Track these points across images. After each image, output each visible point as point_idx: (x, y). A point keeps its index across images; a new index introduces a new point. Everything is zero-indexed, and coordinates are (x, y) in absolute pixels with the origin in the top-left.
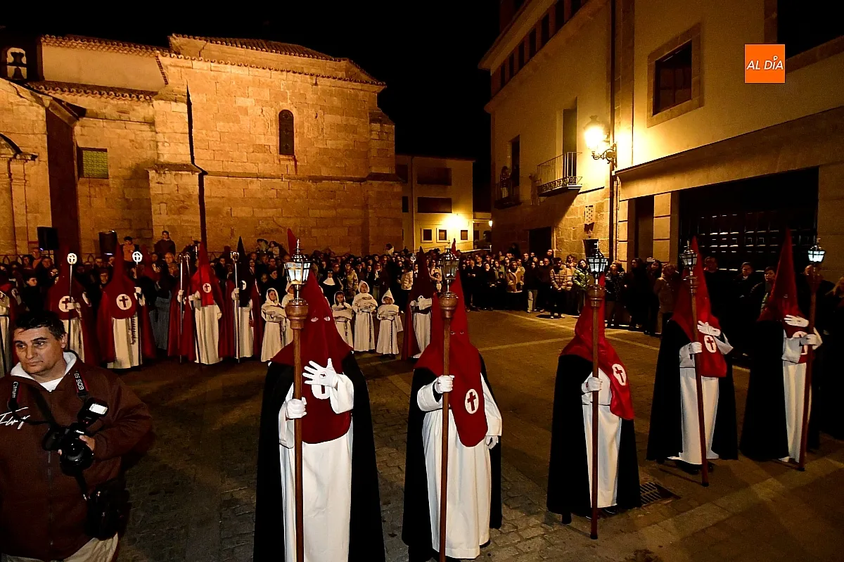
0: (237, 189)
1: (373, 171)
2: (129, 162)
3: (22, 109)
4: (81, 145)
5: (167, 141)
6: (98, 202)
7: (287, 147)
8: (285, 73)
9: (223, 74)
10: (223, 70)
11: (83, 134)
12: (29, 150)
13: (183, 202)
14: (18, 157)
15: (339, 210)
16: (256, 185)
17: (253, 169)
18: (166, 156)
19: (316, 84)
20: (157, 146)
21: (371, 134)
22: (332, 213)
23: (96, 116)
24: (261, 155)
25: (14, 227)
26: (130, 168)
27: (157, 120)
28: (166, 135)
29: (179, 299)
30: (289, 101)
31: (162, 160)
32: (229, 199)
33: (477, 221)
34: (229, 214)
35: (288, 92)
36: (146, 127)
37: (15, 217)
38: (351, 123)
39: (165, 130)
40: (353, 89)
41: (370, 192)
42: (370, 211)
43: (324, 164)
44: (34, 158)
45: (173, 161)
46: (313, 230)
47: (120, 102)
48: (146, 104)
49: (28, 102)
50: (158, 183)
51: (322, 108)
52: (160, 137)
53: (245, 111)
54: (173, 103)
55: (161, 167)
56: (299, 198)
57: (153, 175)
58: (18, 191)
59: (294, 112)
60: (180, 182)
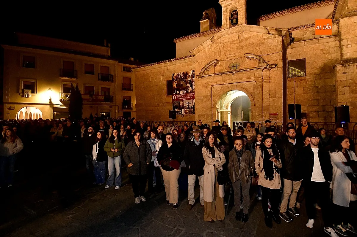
3: (270, 40)
4: (289, 59)
5: (350, 43)
11: (292, 52)
12: (273, 63)
18: (348, 54)
20: (341, 49)
25: (263, 106)
26: (320, 67)
27: (342, 31)
28: (349, 40)
31: (345, 57)
37: (263, 100)
39: (348, 37)
44: (276, 66)
49: (273, 36)
52: (344, 42)
54: (355, 17)
55: (346, 62)
57: (340, 68)
58: (266, 86)
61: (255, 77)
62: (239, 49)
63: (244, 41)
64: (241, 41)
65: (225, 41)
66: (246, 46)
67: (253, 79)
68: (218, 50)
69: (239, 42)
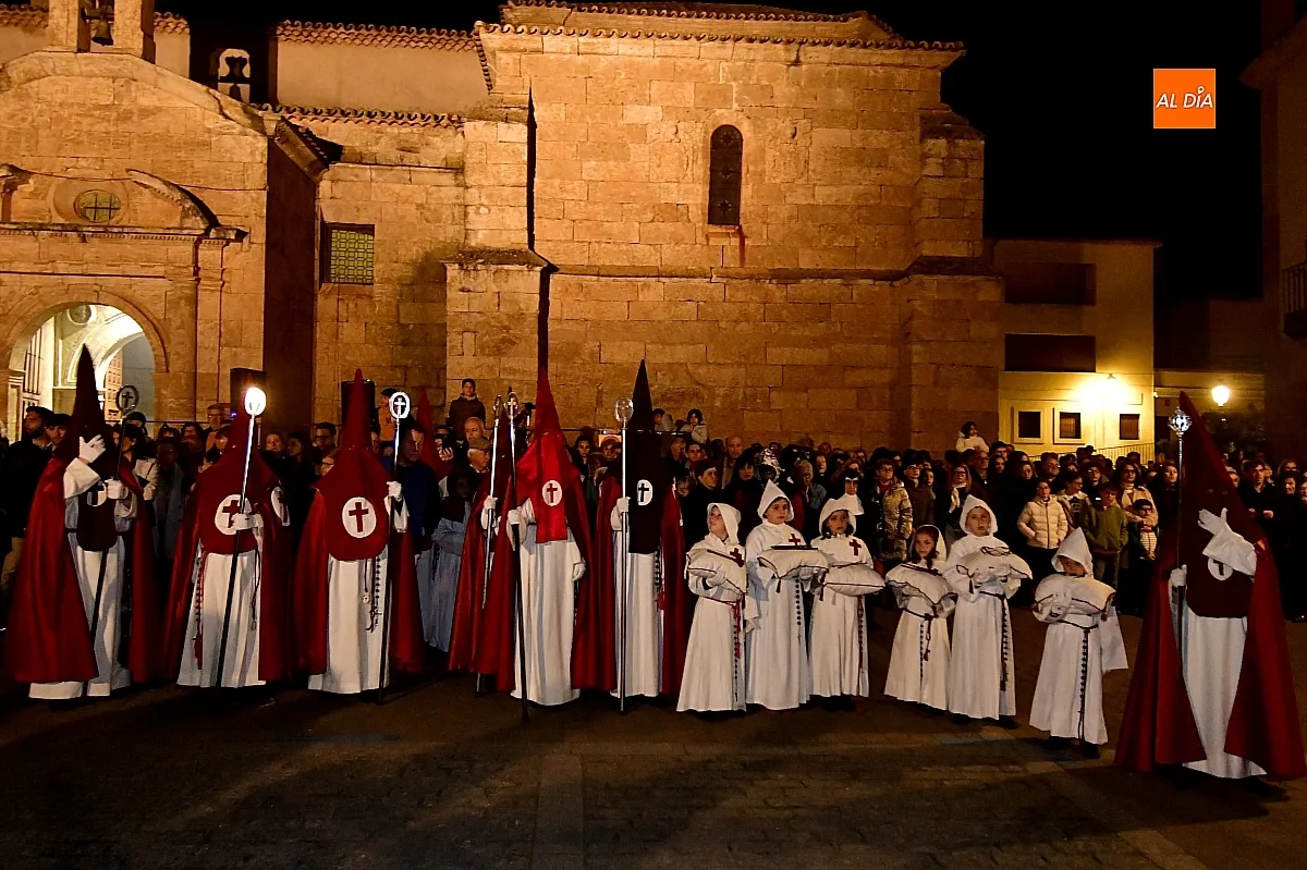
0: (614, 302)
1: (925, 252)
2: (414, 252)
3: (228, 141)
4: (329, 218)
5: (486, 203)
6: (351, 332)
7: (724, 206)
8: (729, 43)
9: (602, 58)
10: (601, 50)
11: (335, 196)
12: (233, 222)
13: (507, 328)
14: (213, 233)
15: (837, 348)
16: (654, 293)
17: (648, 257)
18: (480, 235)
19: (797, 62)
20: (466, 215)
21: (924, 165)
22: (820, 355)
23: (360, 159)
24: (668, 227)
25: (196, 373)
26: (414, 263)
27: (470, 161)
28: (484, 191)
29: (484, 519)
30: (735, 106)
31: (473, 242)
32: (597, 324)
33: (1166, 392)
34: (596, 356)
35: (733, 84)
36: (447, 178)
37: (199, 354)
38: (875, 144)
39: (484, 182)
40: (882, 65)
41: (917, 304)
42: (916, 348)
43: (808, 241)
44: (241, 235)
45: (494, 244)
46: (774, 395)
47: (406, 130)
48: (450, 132)
49: (239, 128)
50: (463, 290)
51: (809, 114)
52: (472, 196)
53: (640, 132)
54: (502, 125)
55: (471, 257)
56: (747, 321)
57: (455, 273)
58: (208, 302)
59: (746, 130)
60: (505, 287)
61: (168, 263)
62: (117, 146)
63: (135, 118)
64: (125, 117)
65: (59, 97)
66: (142, 138)
67: (160, 270)
68: (25, 125)
69: (114, 115)
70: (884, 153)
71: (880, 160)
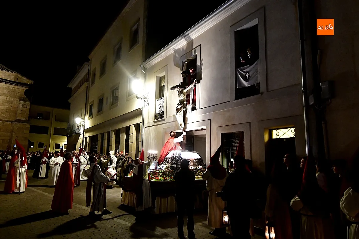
1: (18, 119)
21: (19, 105)
40: (14, 88)
42: (14, 134)
70: (13, 102)
71: (12, 102)
